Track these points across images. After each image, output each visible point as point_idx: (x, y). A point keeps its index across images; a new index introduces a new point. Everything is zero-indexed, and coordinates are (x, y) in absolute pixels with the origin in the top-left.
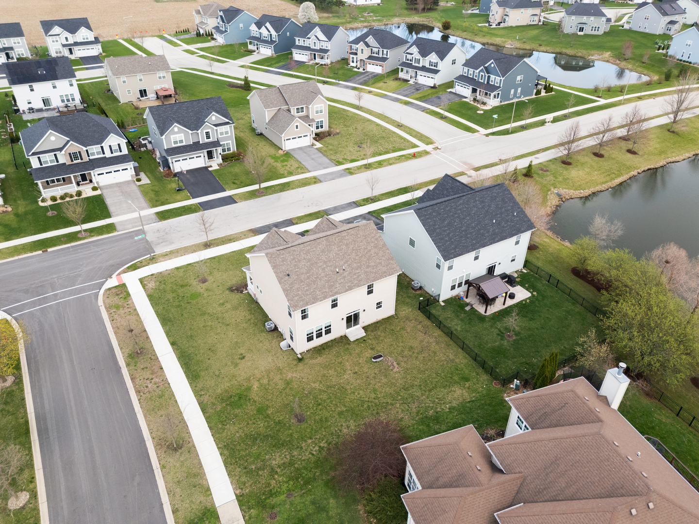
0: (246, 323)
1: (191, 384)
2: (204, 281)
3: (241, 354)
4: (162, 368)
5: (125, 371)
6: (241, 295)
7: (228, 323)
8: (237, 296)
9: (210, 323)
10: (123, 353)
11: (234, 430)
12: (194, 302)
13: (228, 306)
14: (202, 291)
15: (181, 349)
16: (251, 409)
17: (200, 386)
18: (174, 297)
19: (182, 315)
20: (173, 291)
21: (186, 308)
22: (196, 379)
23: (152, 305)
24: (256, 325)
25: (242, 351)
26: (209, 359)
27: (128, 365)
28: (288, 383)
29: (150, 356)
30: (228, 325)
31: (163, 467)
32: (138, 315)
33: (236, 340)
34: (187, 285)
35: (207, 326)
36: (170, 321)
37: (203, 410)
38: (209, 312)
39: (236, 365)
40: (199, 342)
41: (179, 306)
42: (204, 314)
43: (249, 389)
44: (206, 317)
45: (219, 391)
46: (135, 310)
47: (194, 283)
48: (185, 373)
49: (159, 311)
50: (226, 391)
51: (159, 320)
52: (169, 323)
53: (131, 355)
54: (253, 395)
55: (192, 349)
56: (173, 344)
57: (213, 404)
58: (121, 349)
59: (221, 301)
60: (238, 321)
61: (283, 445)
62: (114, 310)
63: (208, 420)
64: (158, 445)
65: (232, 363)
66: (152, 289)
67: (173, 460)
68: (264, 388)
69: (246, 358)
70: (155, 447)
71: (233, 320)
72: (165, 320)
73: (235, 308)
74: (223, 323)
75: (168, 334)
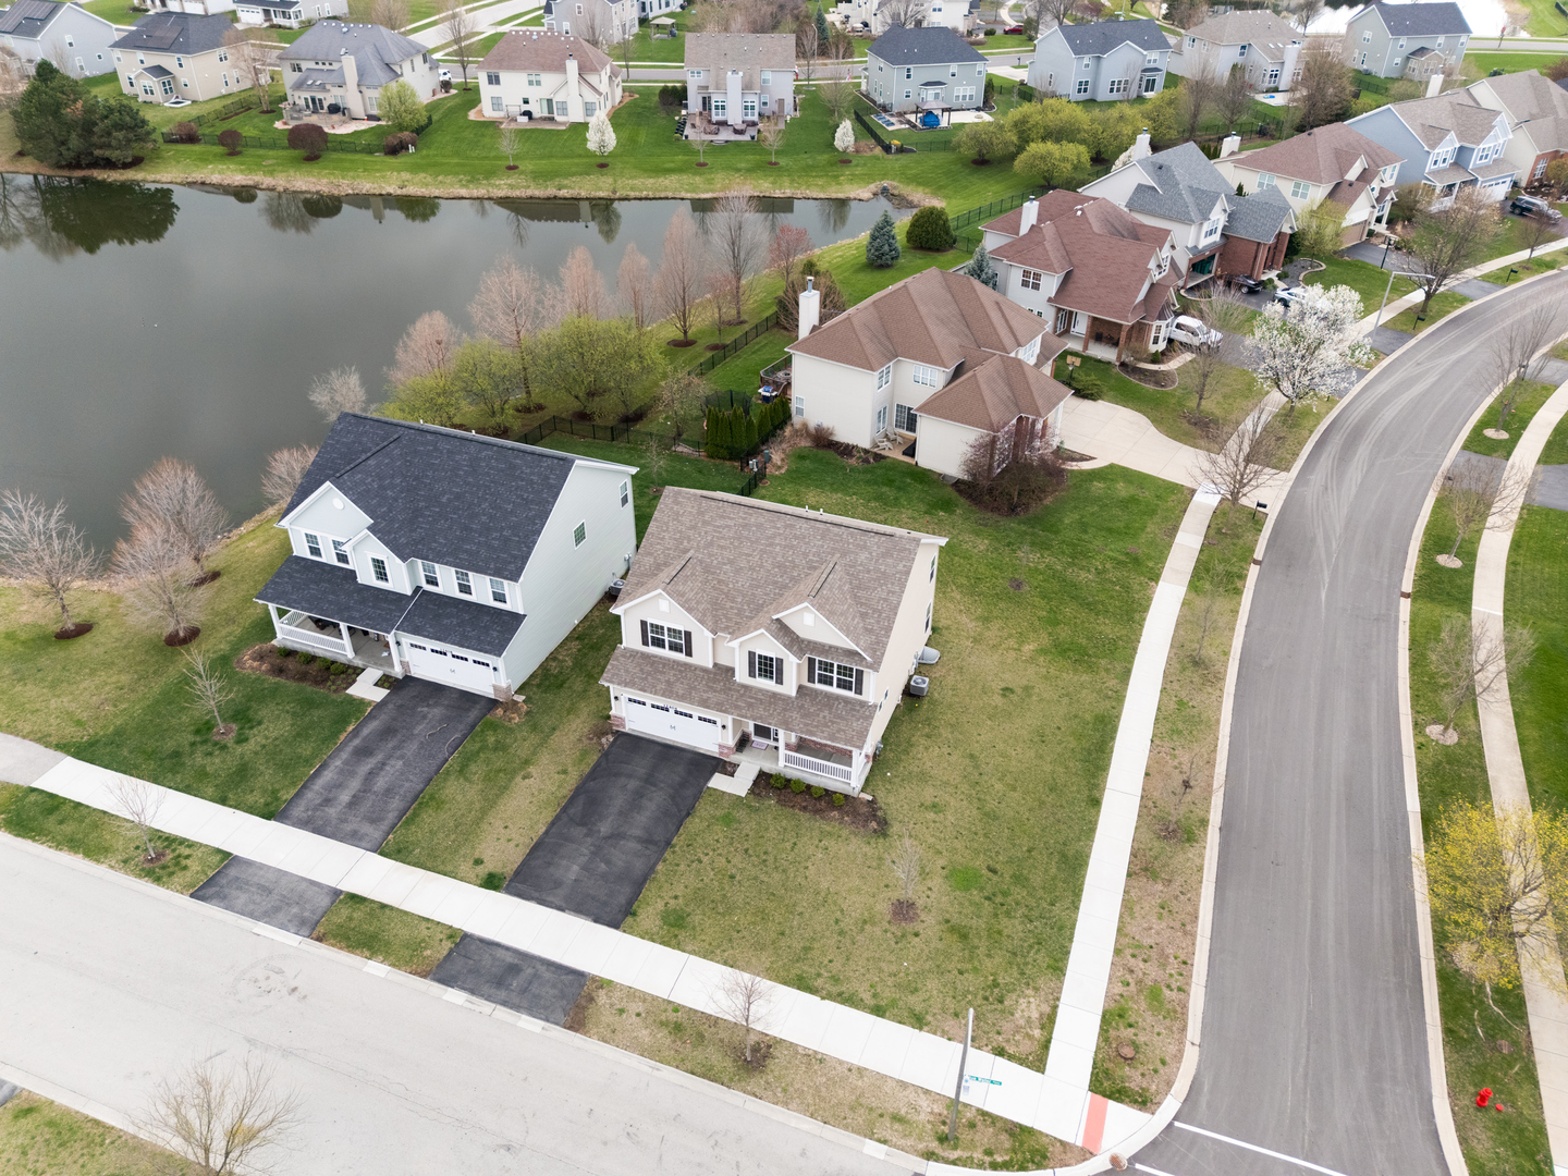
0: (940, 735)
1: (1118, 717)
2: (904, 910)
3: (1004, 696)
4: (1147, 774)
5: (1215, 818)
6: (881, 795)
7: (968, 761)
8: (891, 800)
9: (999, 786)
10: (1202, 856)
11: (1108, 628)
12: (980, 863)
13: (928, 794)
14: (936, 882)
15: (1089, 782)
16: (1064, 633)
17: (1108, 704)
18: (1008, 914)
19: (1029, 851)
20: (995, 935)
21: (1010, 861)
22: (1103, 717)
23: (1072, 934)
24: (928, 719)
25: (998, 700)
26: (1059, 728)
27: (1204, 823)
28: (986, 620)
29: (1154, 811)
30: (972, 756)
31: (1226, 654)
32: (1119, 930)
33: (989, 722)
34: (952, 930)
35: (1008, 785)
36: (1064, 856)
37: (1127, 673)
38: (975, 812)
39: (1026, 689)
40: (1048, 768)
41: (1018, 879)
42: (990, 816)
43: (1043, 651)
44: (991, 804)
45: (1085, 678)
46: (1118, 952)
47: (929, 924)
48: (1113, 739)
49: (1067, 902)
50: (1076, 671)
51: (1084, 877)
52: (1071, 853)
53: (1189, 840)
54: (1045, 640)
55: (1071, 765)
56: (1096, 803)
57: (1107, 670)
58: (1200, 869)
59: (931, 816)
60: (946, 750)
61: (1064, 580)
62: (1167, 992)
63: (1130, 659)
64: (1219, 678)
65: (1030, 696)
66: (1036, 989)
67: (1209, 652)
68: (1022, 638)
69: (1003, 685)
70: (1224, 679)
71: (953, 759)
72: (1073, 866)
73: (923, 777)
74: (977, 767)
75: (1090, 830)
